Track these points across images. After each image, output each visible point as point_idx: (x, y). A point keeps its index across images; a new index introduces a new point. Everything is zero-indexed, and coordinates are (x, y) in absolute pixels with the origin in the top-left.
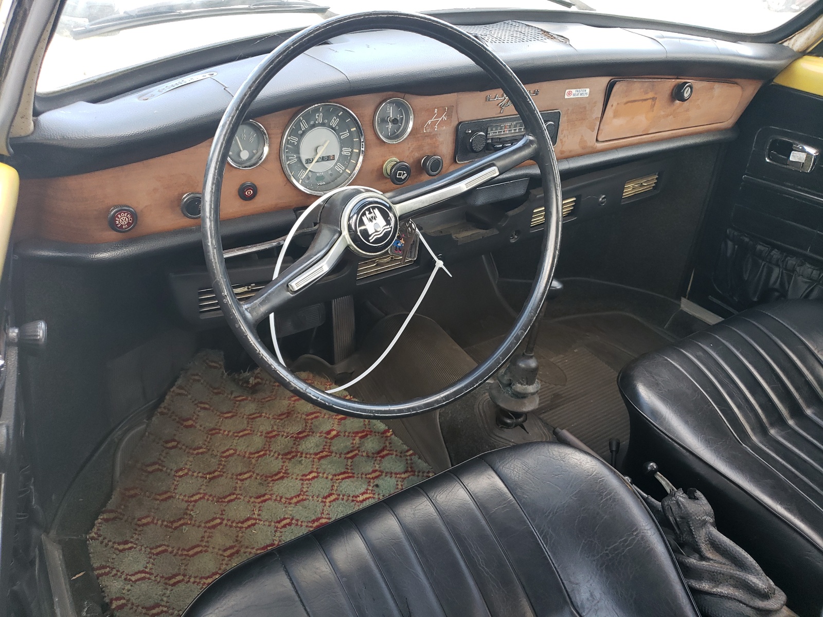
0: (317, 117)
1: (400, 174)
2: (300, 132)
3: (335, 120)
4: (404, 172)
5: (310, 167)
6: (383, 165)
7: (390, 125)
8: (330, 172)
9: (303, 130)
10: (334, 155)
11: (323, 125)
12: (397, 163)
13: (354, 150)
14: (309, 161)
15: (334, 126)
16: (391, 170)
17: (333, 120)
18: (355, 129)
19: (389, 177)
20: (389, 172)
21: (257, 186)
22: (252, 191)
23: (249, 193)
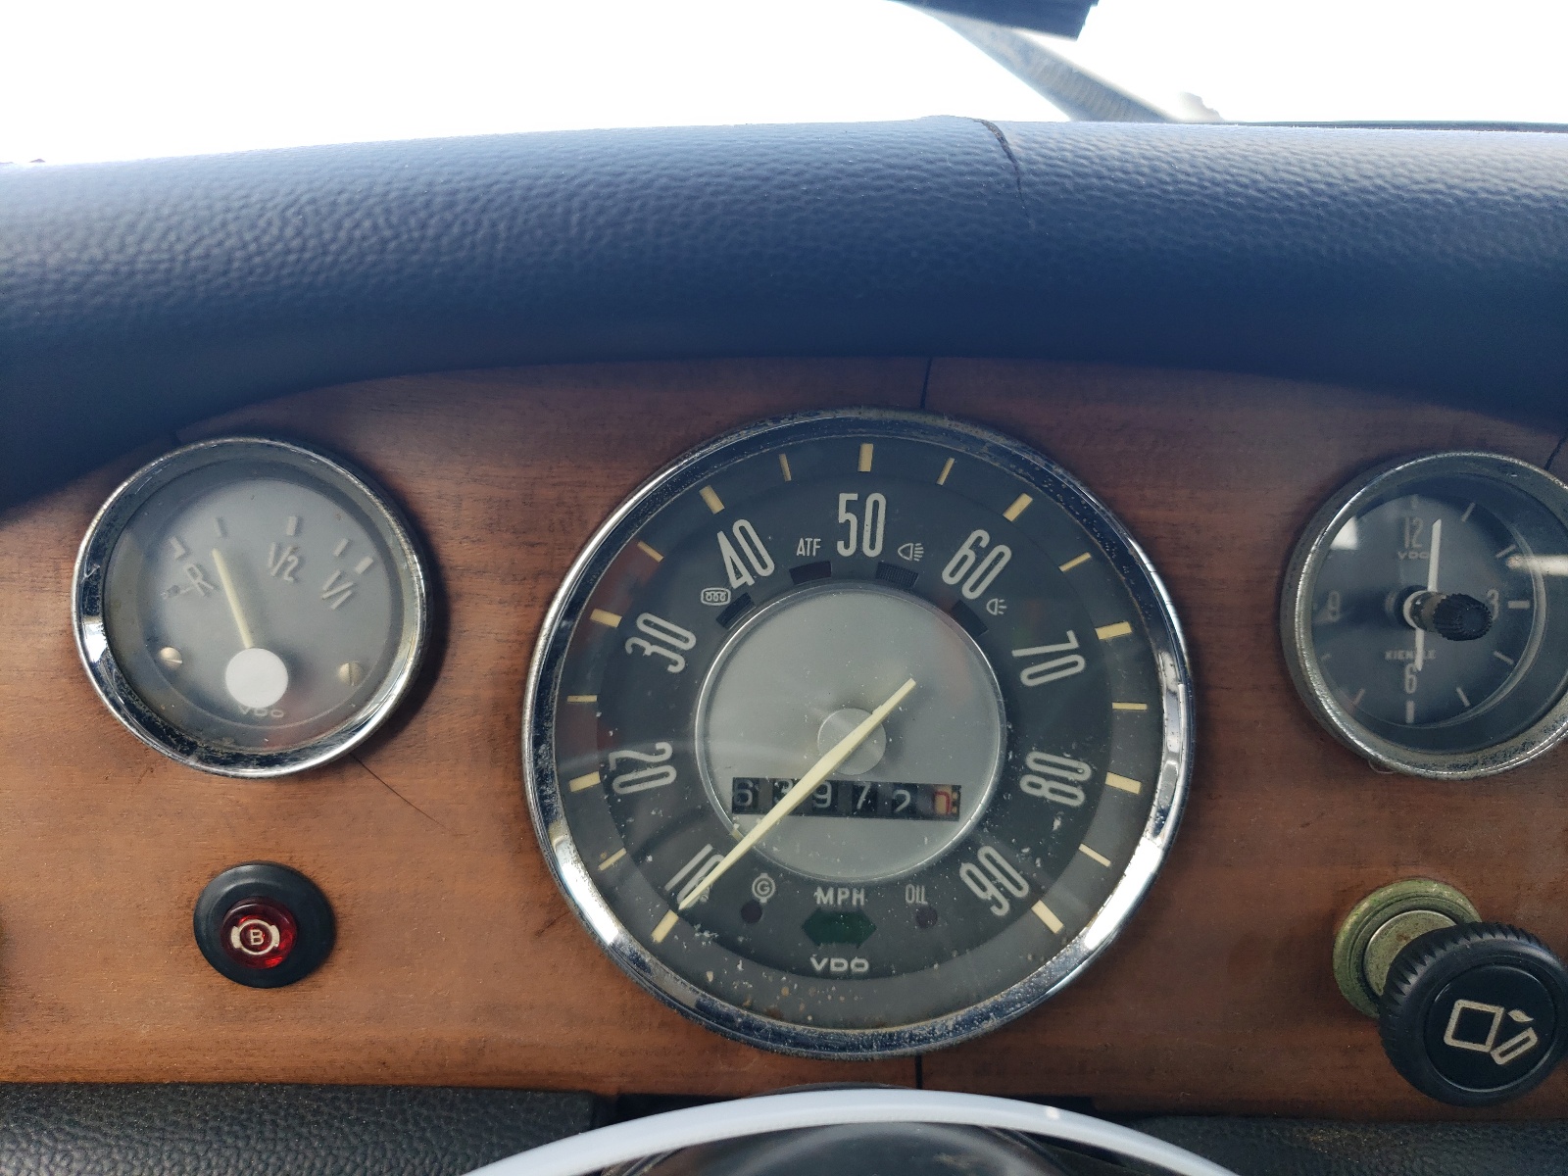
0: (843, 516)
1: (1473, 1025)
2: (716, 597)
3: (981, 553)
4: (1518, 1016)
5: (756, 831)
6: (1334, 918)
7: (1420, 649)
8: (917, 897)
9: (735, 583)
10: (956, 789)
11: (889, 575)
12: (1463, 928)
13: (1114, 781)
14: (755, 795)
15: (968, 594)
16: (1402, 966)
17: (966, 549)
18: (1123, 629)
19: (1373, 1012)
20: (1378, 977)
21: (340, 907)
22: (274, 931)
23: (256, 937)
